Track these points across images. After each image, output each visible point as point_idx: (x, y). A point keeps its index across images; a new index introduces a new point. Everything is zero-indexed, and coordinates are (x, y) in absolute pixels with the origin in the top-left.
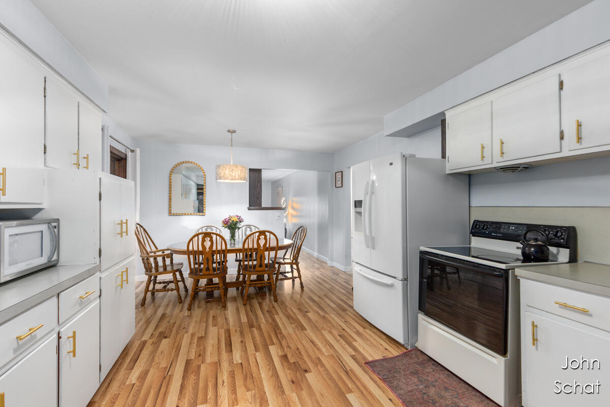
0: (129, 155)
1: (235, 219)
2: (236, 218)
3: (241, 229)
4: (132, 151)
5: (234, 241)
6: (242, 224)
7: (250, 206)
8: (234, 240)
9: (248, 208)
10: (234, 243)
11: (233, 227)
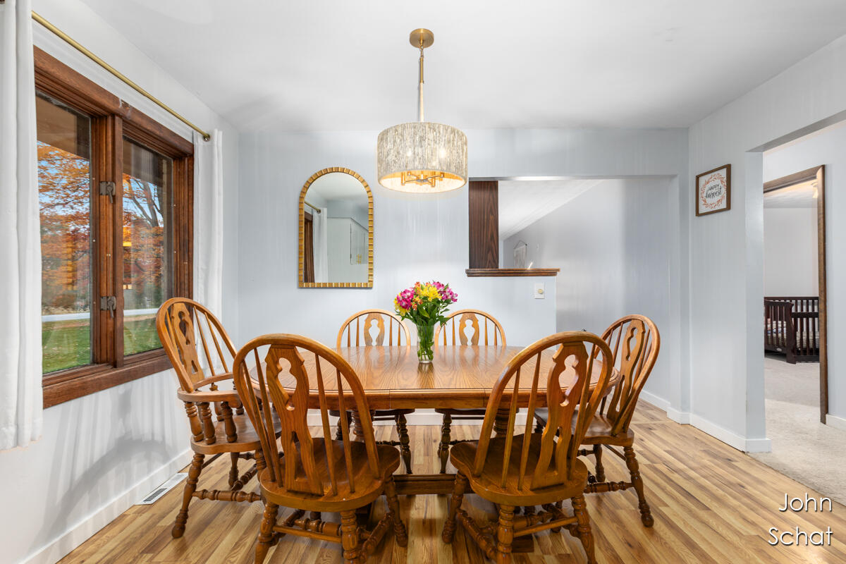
0: (200, 145)
1: (432, 293)
2: (435, 290)
3: (449, 323)
4: (207, 137)
5: (431, 358)
6: (453, 308)
7: (470, 267)
8: (430, 353)
9: (467, 271)
10: (431, 365)
11: (426, 315)
